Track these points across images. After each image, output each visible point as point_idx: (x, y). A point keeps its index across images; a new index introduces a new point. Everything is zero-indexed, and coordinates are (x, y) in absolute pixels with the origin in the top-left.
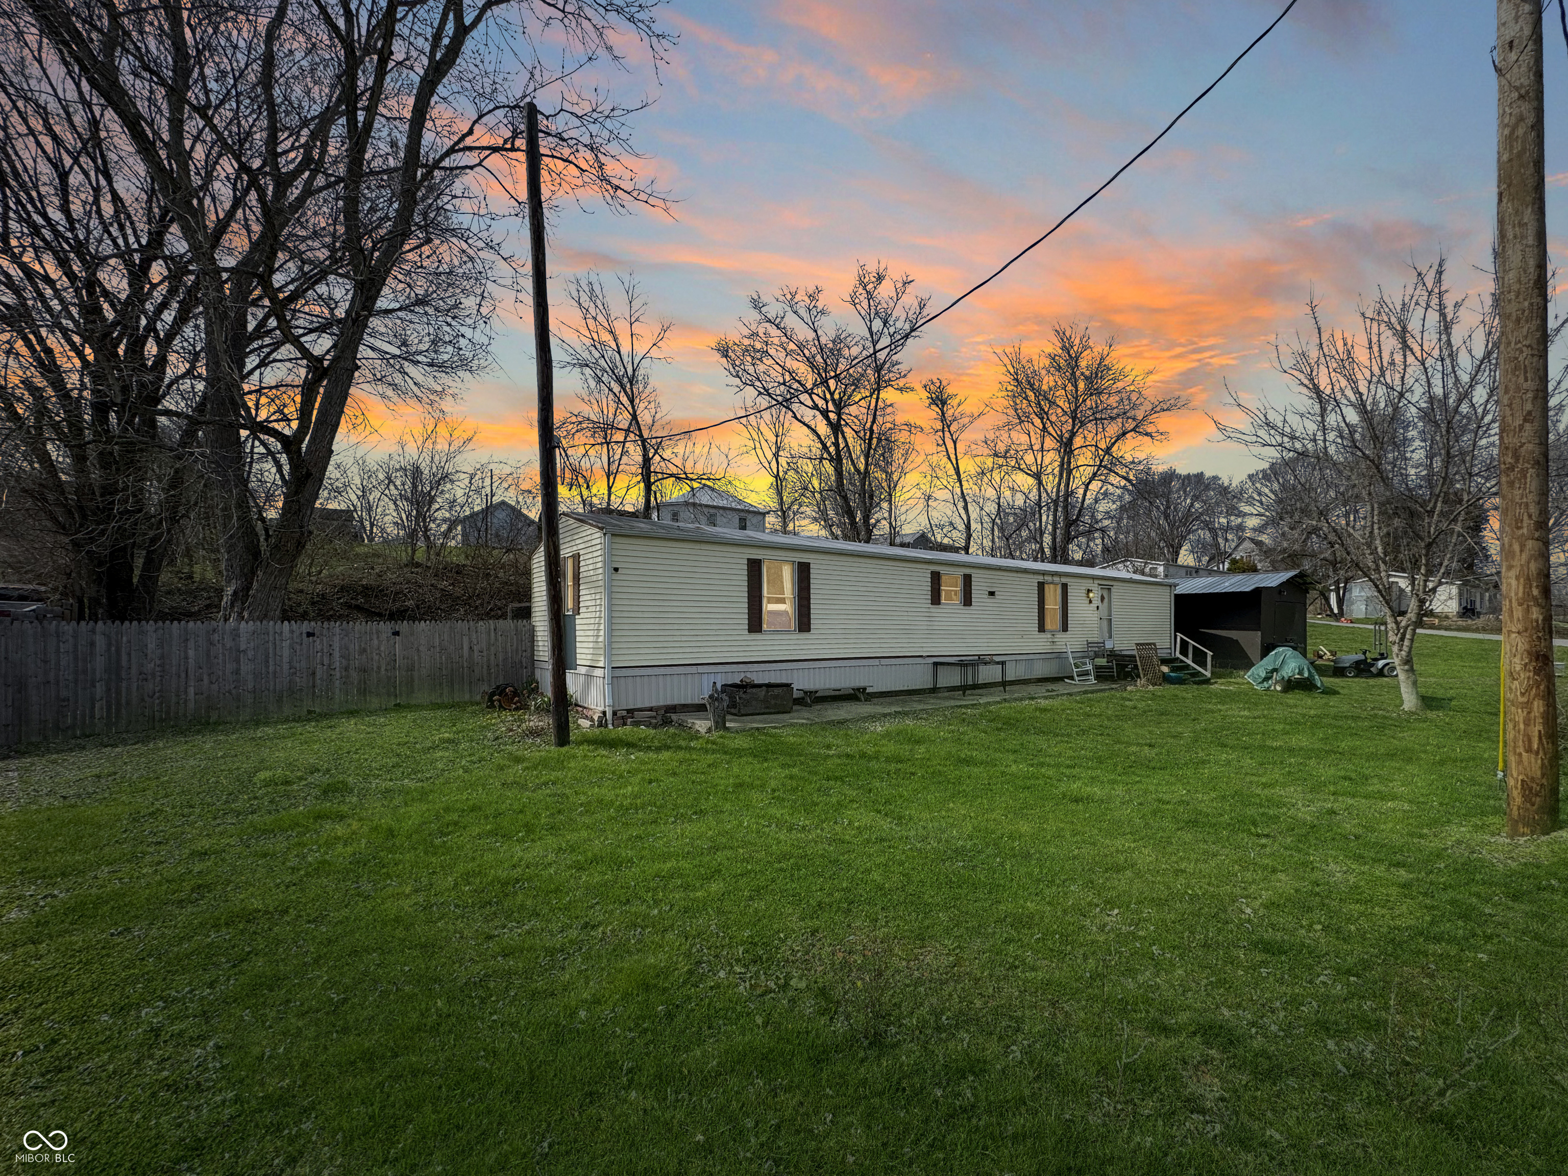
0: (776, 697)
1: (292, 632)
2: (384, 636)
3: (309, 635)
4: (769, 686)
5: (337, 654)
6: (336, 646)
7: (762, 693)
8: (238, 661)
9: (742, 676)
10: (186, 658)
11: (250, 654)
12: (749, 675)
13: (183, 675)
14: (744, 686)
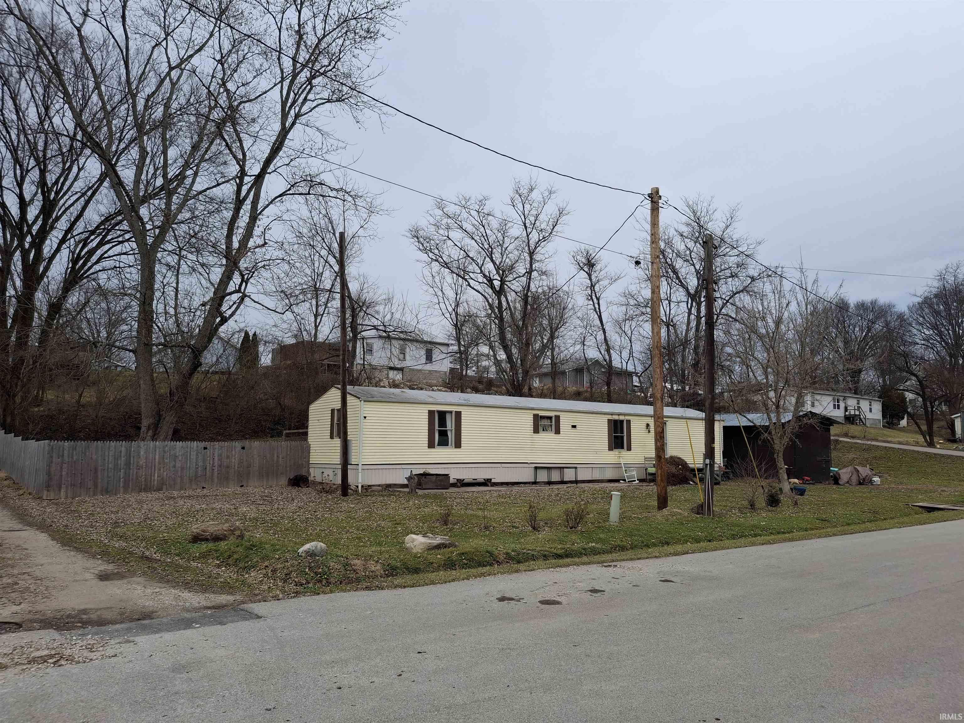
0: (441, 481)
1: (197, 447)
2: (237, 450)
3: (205, 448)
4: (437, 475)
5: (216, 458)
6: (216, 455)
7: (434, 478)
8: (175, 461)
9: (424, 470)
10: (155, 459)
11: (180, 458)
12: (427, 470)
13: (153, 468)
14: (425, 475)
